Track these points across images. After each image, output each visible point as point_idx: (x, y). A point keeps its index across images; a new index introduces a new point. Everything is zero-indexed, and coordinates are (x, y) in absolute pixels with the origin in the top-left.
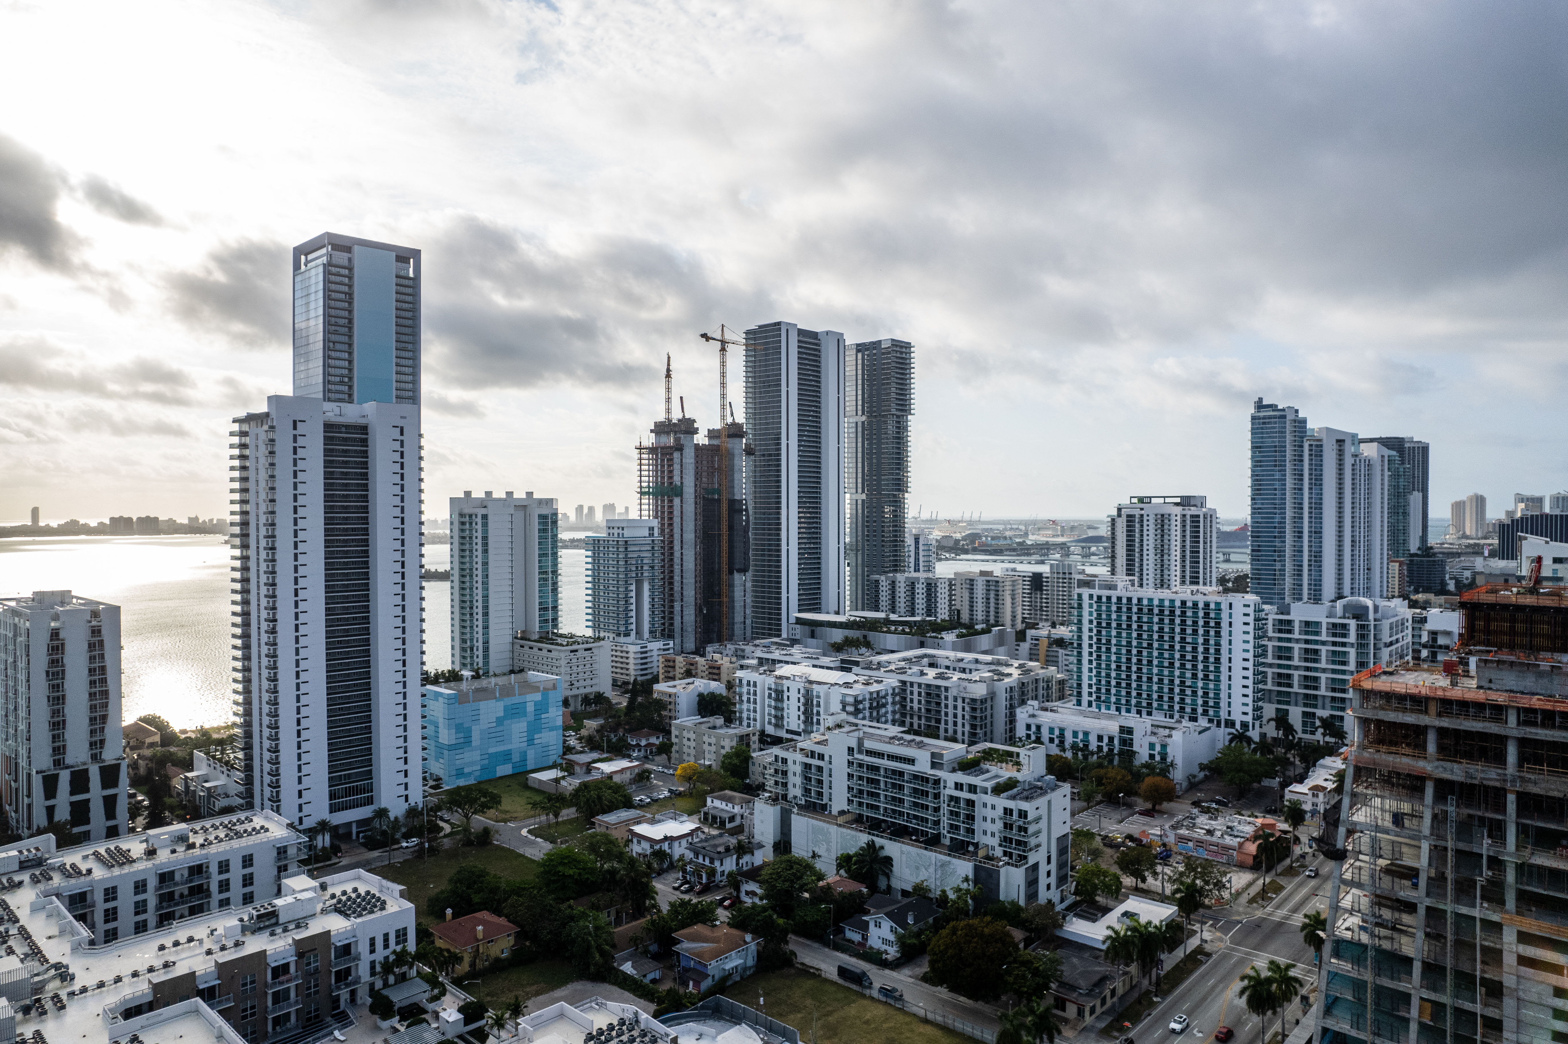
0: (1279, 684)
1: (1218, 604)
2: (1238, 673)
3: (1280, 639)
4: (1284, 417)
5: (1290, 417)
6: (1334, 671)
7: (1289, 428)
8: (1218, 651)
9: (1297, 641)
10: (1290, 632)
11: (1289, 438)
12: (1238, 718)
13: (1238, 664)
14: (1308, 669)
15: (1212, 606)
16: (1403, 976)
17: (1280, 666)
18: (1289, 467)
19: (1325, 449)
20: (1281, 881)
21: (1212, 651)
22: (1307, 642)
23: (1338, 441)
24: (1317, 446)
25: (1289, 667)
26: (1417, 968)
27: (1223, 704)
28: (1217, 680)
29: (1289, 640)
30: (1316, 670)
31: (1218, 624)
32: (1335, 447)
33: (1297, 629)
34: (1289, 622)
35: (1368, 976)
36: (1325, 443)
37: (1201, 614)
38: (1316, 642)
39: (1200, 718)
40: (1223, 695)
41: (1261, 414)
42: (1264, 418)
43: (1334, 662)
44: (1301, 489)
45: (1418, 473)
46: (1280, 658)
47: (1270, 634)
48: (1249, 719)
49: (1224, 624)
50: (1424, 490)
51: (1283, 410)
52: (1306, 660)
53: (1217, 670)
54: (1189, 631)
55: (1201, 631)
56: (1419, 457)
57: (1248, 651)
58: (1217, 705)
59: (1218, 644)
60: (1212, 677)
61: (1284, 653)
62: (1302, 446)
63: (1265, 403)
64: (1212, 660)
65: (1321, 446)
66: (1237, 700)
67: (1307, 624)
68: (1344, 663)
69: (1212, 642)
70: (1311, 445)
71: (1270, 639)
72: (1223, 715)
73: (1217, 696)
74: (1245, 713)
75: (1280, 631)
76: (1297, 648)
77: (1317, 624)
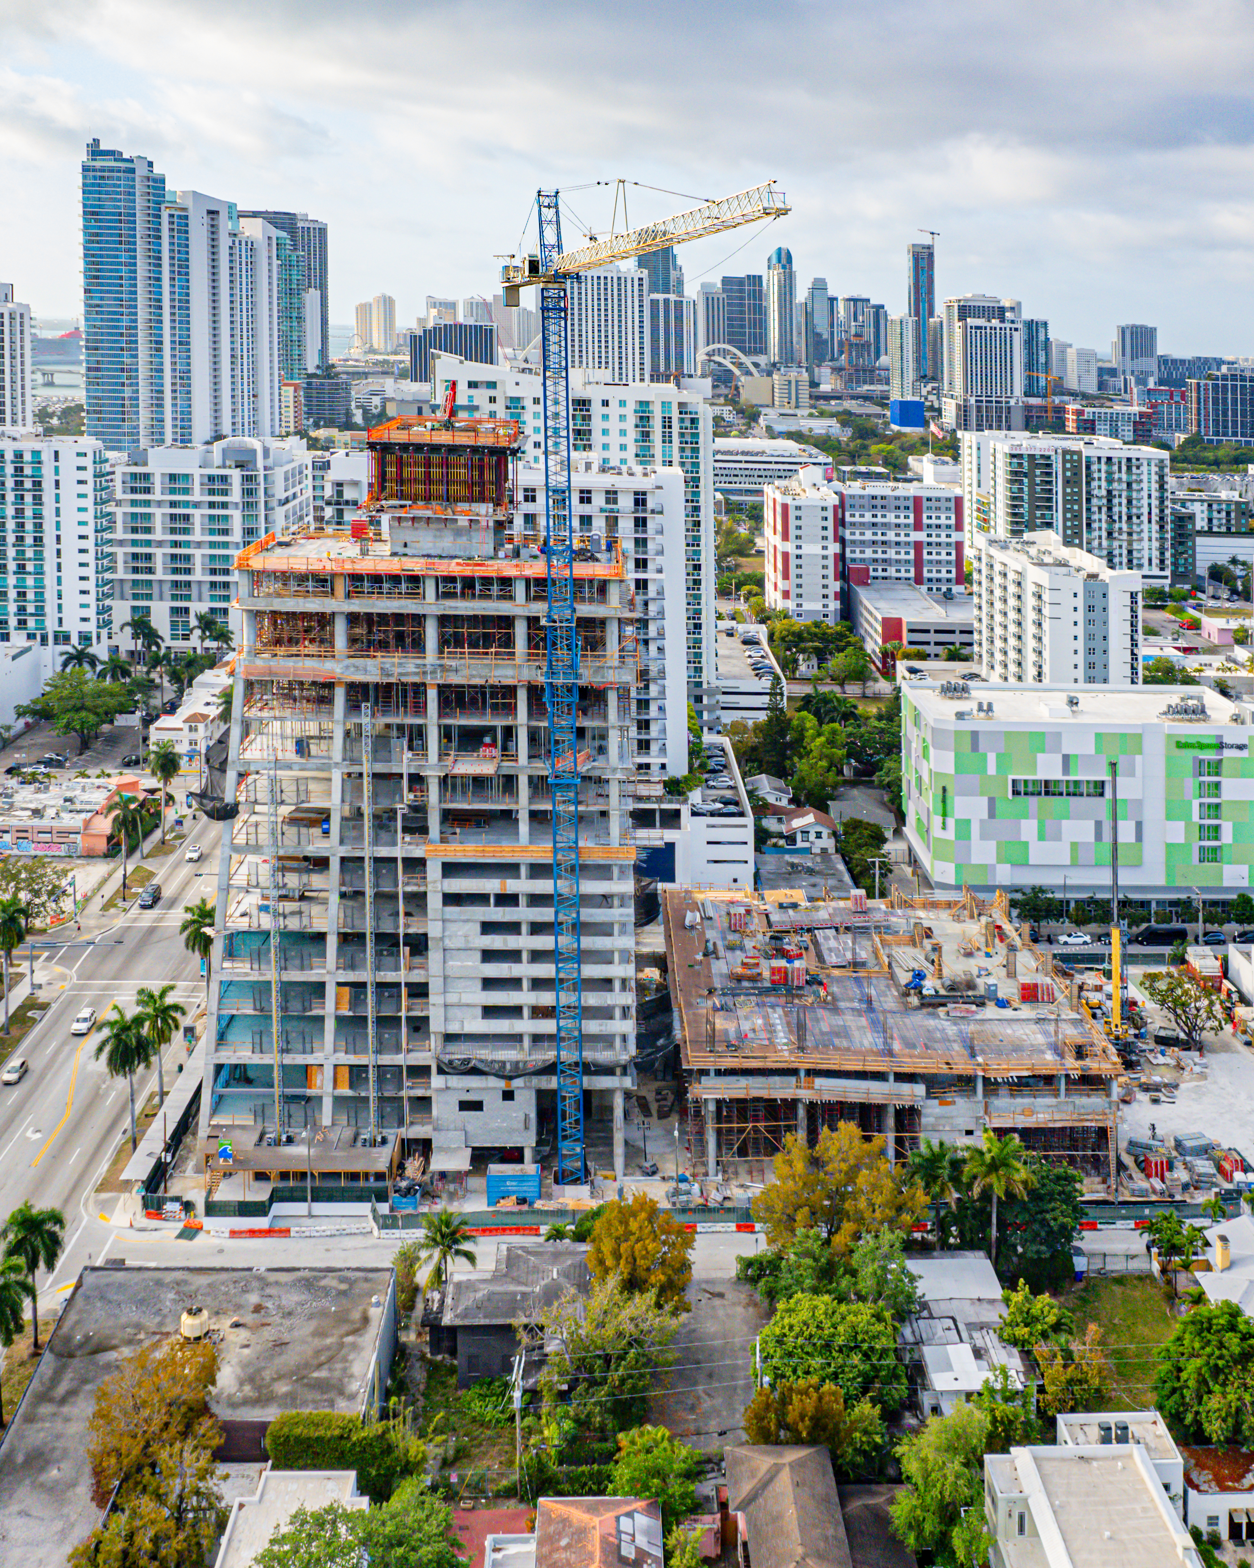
0: (136, 570)
1: (36, 453)
2: (70, 559)
3: (134, 503)
4: (133, 171)
5: (141, 171)
6: (212, 545)
7: (139, 189)
8: (38, 527)
9: (159, 504)
10: (147, 491)
11: (140, 202)
12: (73, 627)
13: (70, 545)
14: (176, 544)
15: (27, 457)
16: (316, 961)
17: (134, 543)
18: (140, 246)
19: (192, 222)
20: (149, 865)
21: (29, 526)
22: (173, 504)
23: (210, 212)
24: (180, 217)
25: (148, 543)
26: (332, 942)
27: (50, 608)
28: (39, 572)
29: (147, 503)
30: (187, 544)
31: (37, 484)
32: (206, 220)
33: (158, 487)
34: (146, 476)
35: (271, 974)
36: (191, 213)
37: (10, 470)
38: (186, 504)
39: (13, 634)
40: (50, 595)
41: (98, 164)
42: (102, 170)
43: (212, 532)
44: (158, 279)
45: (315, 264)
46: (135, 530)
47: (119, 495)
48: (91, 627)
49: (48, 485)
50: (323, 288)
51: (131, 161)
52: (173, 531)
53: (39, 556)
55: (10, 496)
56: (315, 242)
57: (85, 523)
58: (40, 612)
59: (38, 516)
60: (30, 567)
61: (139, 524)
62: (159, 217)
63: (102, 147)
64: (29, 540)
65: (186, 217)
66: (72, 599)
67: (173, 477)
68: (225, 532)
69: (29, 513)
70: (171, 216)
71: (119, 503)
72: (51, 626)
73: (40, 596)
74: (84, 620)
75: (134, 490)
76: (159, 515)
77: (187, 477)
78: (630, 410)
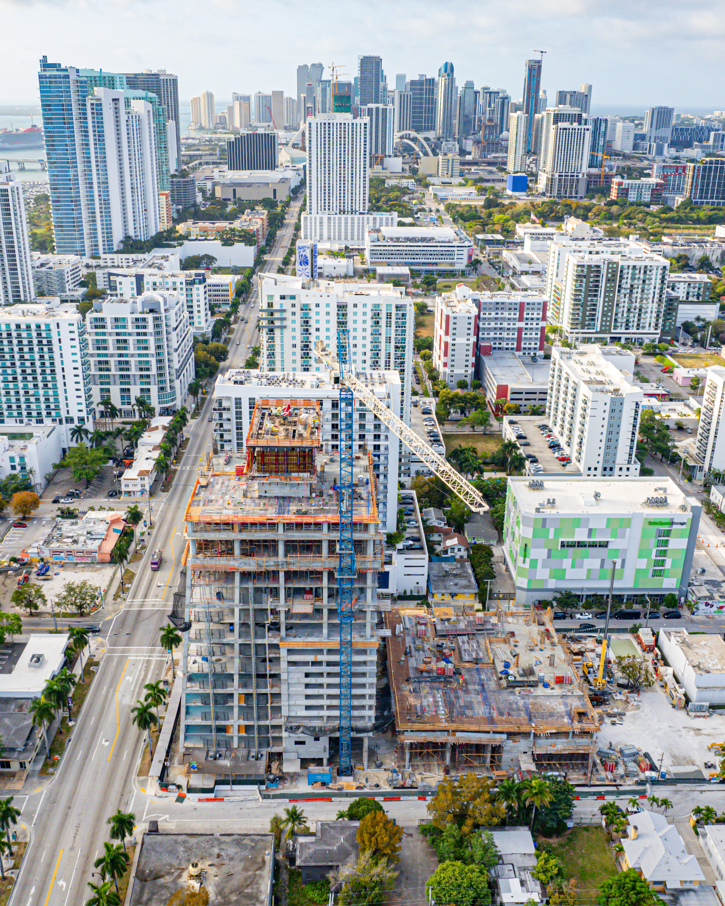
0: (101, 370)
1: (47, 325)
2: (70, 380)
3: (97, 334)
4: (68, 77)
5: (73, 76)
6: (140, 355)
7: (73, 87)
8: (52, 364)
9: (110, 334)
10: (103, 327)
11: (73, 97)
12: (75, 414)
13: (69, 373)
14: (121, 355)
15: (43, 327)
17: (99, 355)
18: (76, 124)
19: (104, 107)
20: (132, 568)
21: (47, 364)
22: (118, 334)
23: (114, 100)
24: (97, 104)
25: (106, 355)
27: (62, 406)
28: (55, 387)
29: (104, 334)
30: (127, 355)
31: (50, 343)
32: (112, 105)
33: (109, 325)
34: (102, 319)
36: (103, 102)
37: (34, 334)
38: (125, 334)
39: (45, 420)
40: (61, 399)
41: (48, 73)
42: (50, 77)
43: (139, 348)
44: (88, 145)
46: (98, 348)
47: (89, 330)
48: (84, 414)
49: (55, 341)
52: (119, 348)
53: (54, 379)
54: (26, 349)
55: (36, 349)
57: (76, 361)
58: (57, 408)
59: (51, 358)
60: (50, 385)
61: (101, 345)
62: (85, 105)
64: (48, 371)
65: (101, 104)
66: (73, 401)
67: (116, 320)
68: (146, 348)
69: (47, 357)
70: (92, 104)
71: (89, 333)
72: (63, 414)
73: (56, 400)
74: (80, 411)
75: (96, 327)
76: (111, 340)
77: (124, 319)
78: (368, 310)
